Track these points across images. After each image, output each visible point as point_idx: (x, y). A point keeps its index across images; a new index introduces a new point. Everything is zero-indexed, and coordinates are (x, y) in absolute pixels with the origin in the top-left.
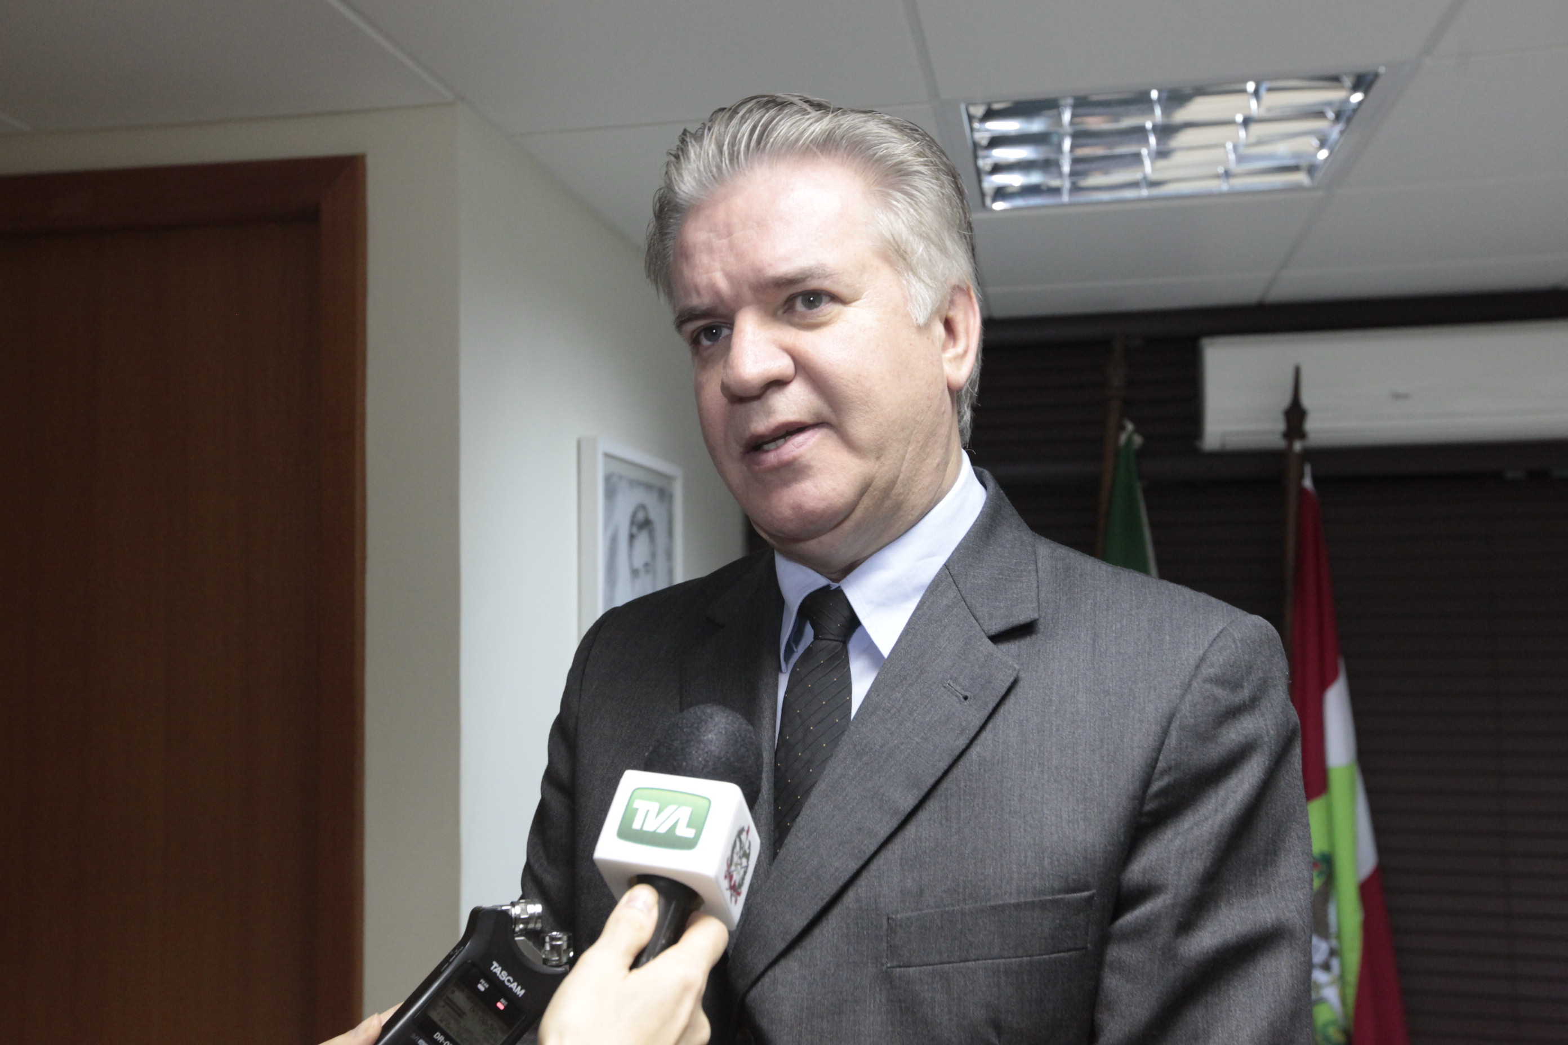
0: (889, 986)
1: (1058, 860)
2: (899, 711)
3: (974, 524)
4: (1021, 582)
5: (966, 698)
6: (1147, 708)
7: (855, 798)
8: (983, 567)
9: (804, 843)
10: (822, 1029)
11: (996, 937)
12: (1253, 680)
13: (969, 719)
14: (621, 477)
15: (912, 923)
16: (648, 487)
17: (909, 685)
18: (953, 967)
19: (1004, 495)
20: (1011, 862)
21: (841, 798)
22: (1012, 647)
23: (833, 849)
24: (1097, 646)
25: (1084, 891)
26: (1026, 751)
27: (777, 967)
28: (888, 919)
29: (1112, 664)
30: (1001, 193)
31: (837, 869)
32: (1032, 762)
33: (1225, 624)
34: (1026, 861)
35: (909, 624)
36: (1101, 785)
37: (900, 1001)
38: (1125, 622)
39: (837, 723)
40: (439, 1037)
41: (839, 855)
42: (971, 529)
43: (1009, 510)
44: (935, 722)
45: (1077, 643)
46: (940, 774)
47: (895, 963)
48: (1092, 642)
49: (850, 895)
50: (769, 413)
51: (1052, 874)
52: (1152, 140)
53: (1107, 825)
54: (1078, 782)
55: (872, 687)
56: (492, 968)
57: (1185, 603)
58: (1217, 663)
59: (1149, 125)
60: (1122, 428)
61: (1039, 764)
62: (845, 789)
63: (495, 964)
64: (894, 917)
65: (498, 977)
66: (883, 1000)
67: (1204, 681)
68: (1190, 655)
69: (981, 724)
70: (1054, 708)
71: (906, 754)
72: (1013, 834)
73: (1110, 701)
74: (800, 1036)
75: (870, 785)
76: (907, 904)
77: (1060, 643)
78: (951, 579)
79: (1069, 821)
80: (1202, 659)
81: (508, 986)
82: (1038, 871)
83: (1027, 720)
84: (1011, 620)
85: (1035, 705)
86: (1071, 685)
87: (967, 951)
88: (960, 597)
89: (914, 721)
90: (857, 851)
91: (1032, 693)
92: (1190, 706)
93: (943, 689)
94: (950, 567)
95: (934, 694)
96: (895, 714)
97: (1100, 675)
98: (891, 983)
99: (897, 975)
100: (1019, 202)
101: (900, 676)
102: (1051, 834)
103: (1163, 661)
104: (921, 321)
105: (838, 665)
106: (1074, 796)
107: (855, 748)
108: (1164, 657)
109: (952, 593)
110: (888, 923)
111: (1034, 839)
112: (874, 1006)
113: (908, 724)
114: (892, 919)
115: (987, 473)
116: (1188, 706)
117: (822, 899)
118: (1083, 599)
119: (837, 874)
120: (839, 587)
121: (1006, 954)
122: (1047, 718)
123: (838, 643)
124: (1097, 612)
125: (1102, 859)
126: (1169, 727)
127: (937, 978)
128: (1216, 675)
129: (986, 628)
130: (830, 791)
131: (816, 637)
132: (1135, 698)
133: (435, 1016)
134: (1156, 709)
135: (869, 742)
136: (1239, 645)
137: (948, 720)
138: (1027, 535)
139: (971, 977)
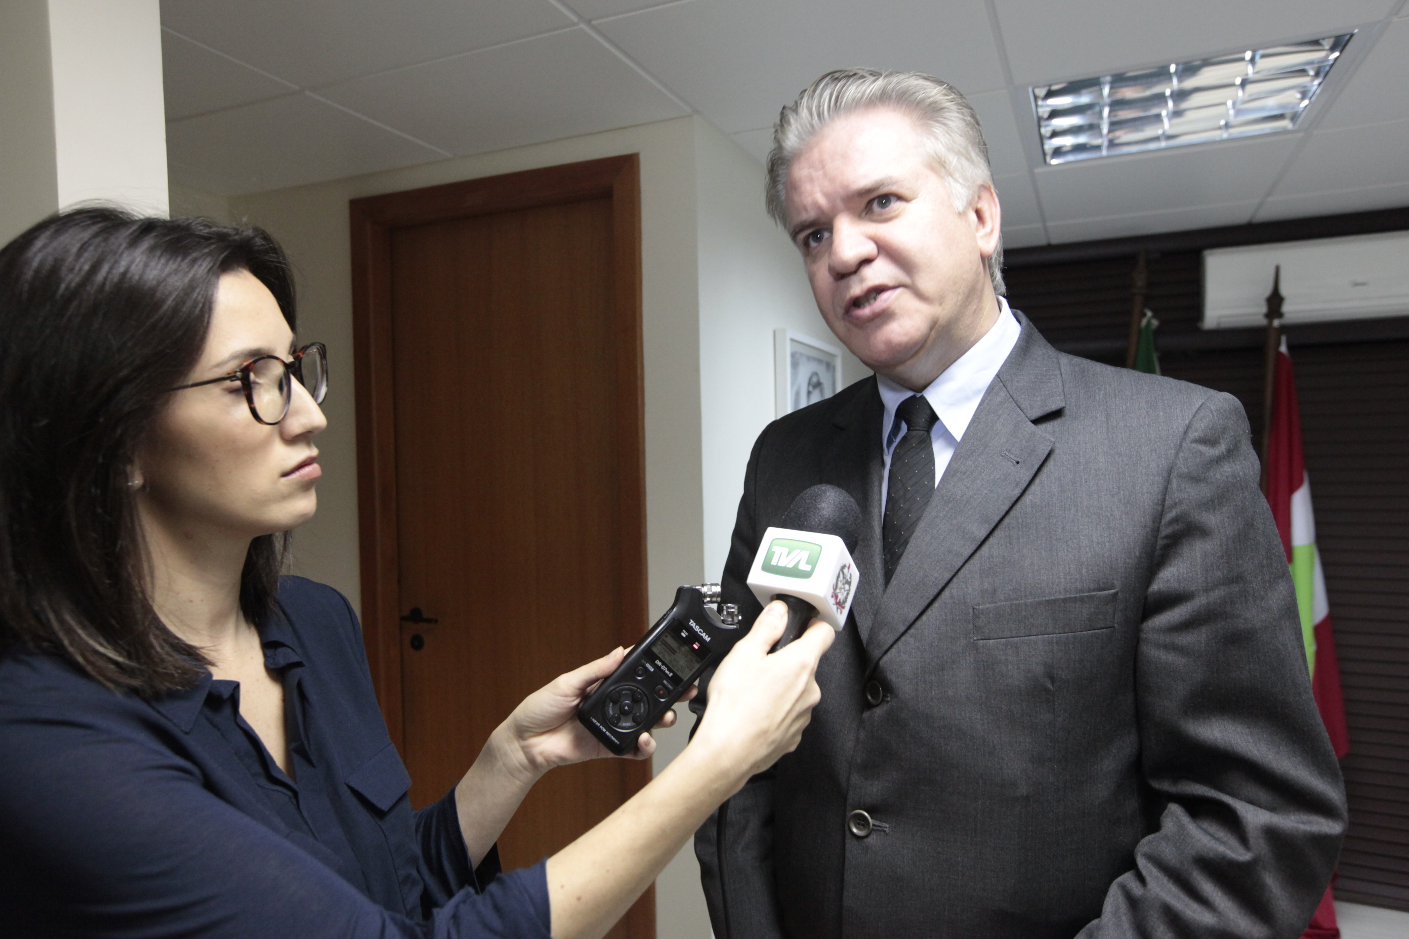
0: (975, 652)
1: (1092, 570)
2: (971, 473)
3: (1015, 347)
4: (1051, 382)
5: (1018, 463)
6: (1151, 465)
7: (945, 531)
8: (1023, 374)
9: (913, 562)
10: (931, 680)
11: (1050, 620)
12: (1227, 438)
13: (1021, 476)
14: (801, 354)
15: (990, 612)
16: (820, 361)
17: (978, 456)
18: (1020, 640)
19: (1033, 326)
20: (1059, 572)
21: (935, 532)
22: (1049, 426)
23: (933, 564)
24: (1110, 423)
25: (1111, 589)
26: (1064, 497)
27: (899, 642)
28: (973, 609)
29: (1121, 434)
30: (1058, 152)
31: (936, 578)
32: (1069, 504)
33: (1203, 401)
34: (1070, 571)
35: (974, 415)
36: (1121, 519)
37: (983, 661)
38: (1128, 405)
39: (926, 484)
40: (658, 663)
41: (938, 568)
42: (1013, 350)
43: (1037, 335)
44: (997, 479)
45: (1095, 421)
46: (1003, 513)
47: (979, 637)
48: (1106, 420)
49: (946, 593)
50: (862, 280)
51: (1088, 579)
52: (1170, 104)
53: (1126, 545)
54: (1103, 516)
55: (952, 458)
56: (690, 623)
57: (1171, 389)
58: (1200, 428)
59: (1168, 92)
60: (1144, 315)
61: (1075, 506)
62: (938, 525)
63: (692, 621)
64: (977, 607)
65: (694, 629)
66: (972, 661)
67: (1192, 442)
68: (1179, 425)
69: (1030, 479)
70: (1082, 467)
71: (978, 501)
72: (1060, 554)
73: (1123, 460)
74: (917, 685)
75: (955, 522)
76: (986, 599)
77: (1083, 422)
78: (1002, 384)
79: (1098, 543)
80: (1188, 427)
81: (700, 635)
82: (1078, 577)
83: (1064, 477)
84: (1046, 409)
85: (1069, 466)
86: (1093, 451)
87: (1030, 629)
88: (1009, 396)
89: (983, 479)
90: (949, 566)
91: (1066, 458)
92: (1183, 460)
93: (1001, 457)
94: (1001, 376)
95: (996, 461)
96: (969, 475)
97: (1114, 442)
98: (977, 650)
99: (981, 645)
100: (1070, 158)
101: (971, 450)
102: (1086, 552)
103: (1159, 431)
104: (961, 209)
105: (925, 447)
106: (1100, 526)
107: (943, 498)
108: (1160, 428)
109: (1003, 394)
110: (973, 611)
111: (1075, 556)
112: (965, 665)
113: (979, 482)
114: (976, 609)
115: (1019, 312)
116: (1181, 461)
117: (928, 598)
118: (1097, 391)
119: (937, 581)
120: (922, 395)
121: (1057, 631)
122: (1077, 474)
123: (924, 432)
124: (1108, 400)
125: (1123, 568)
126: (1169, 477)
127: (1009, 647)
128: (1200, 437)
129: (1029, 416)
130: (928, 527)
131: (909, 429)
132: (1141, 458)
133: (655, 650)
134: (1158, 466)
135: (952, 494)
136: (1215, 414)
137: (1006, 477)
138: (1051, 351)
139: (1033, 646)
